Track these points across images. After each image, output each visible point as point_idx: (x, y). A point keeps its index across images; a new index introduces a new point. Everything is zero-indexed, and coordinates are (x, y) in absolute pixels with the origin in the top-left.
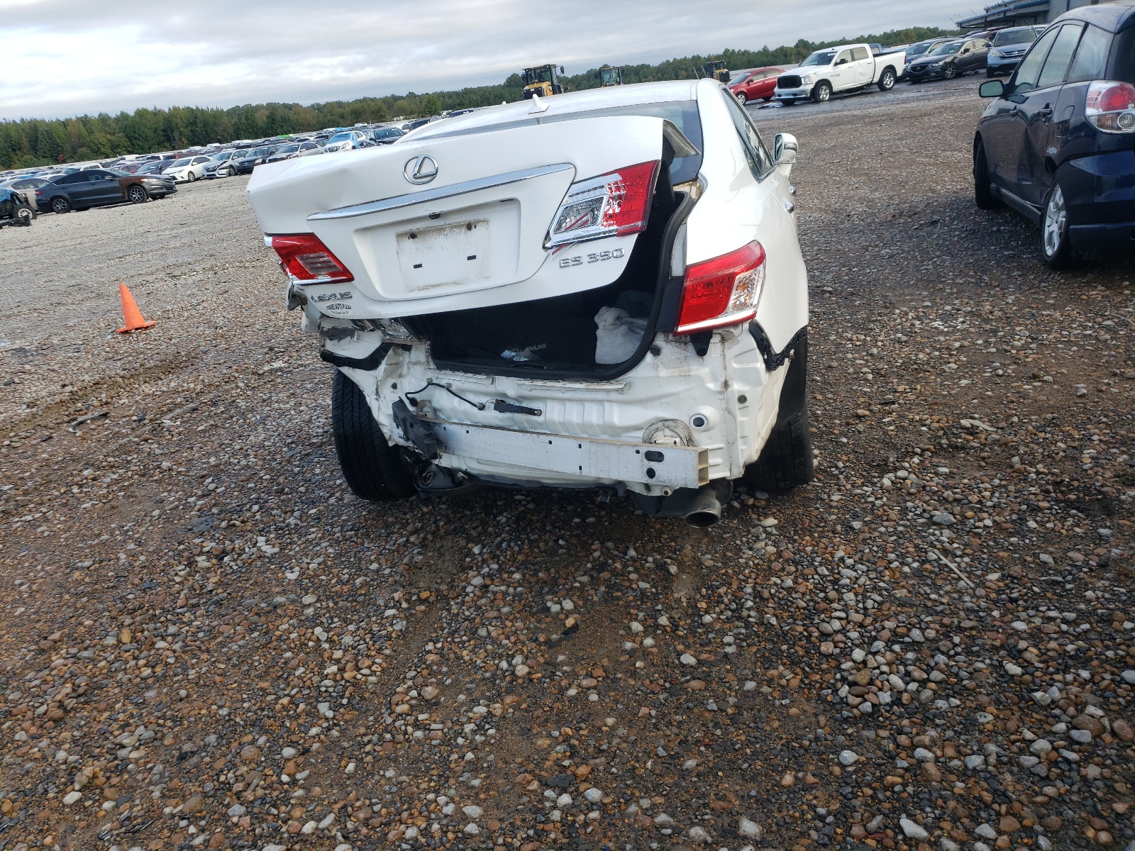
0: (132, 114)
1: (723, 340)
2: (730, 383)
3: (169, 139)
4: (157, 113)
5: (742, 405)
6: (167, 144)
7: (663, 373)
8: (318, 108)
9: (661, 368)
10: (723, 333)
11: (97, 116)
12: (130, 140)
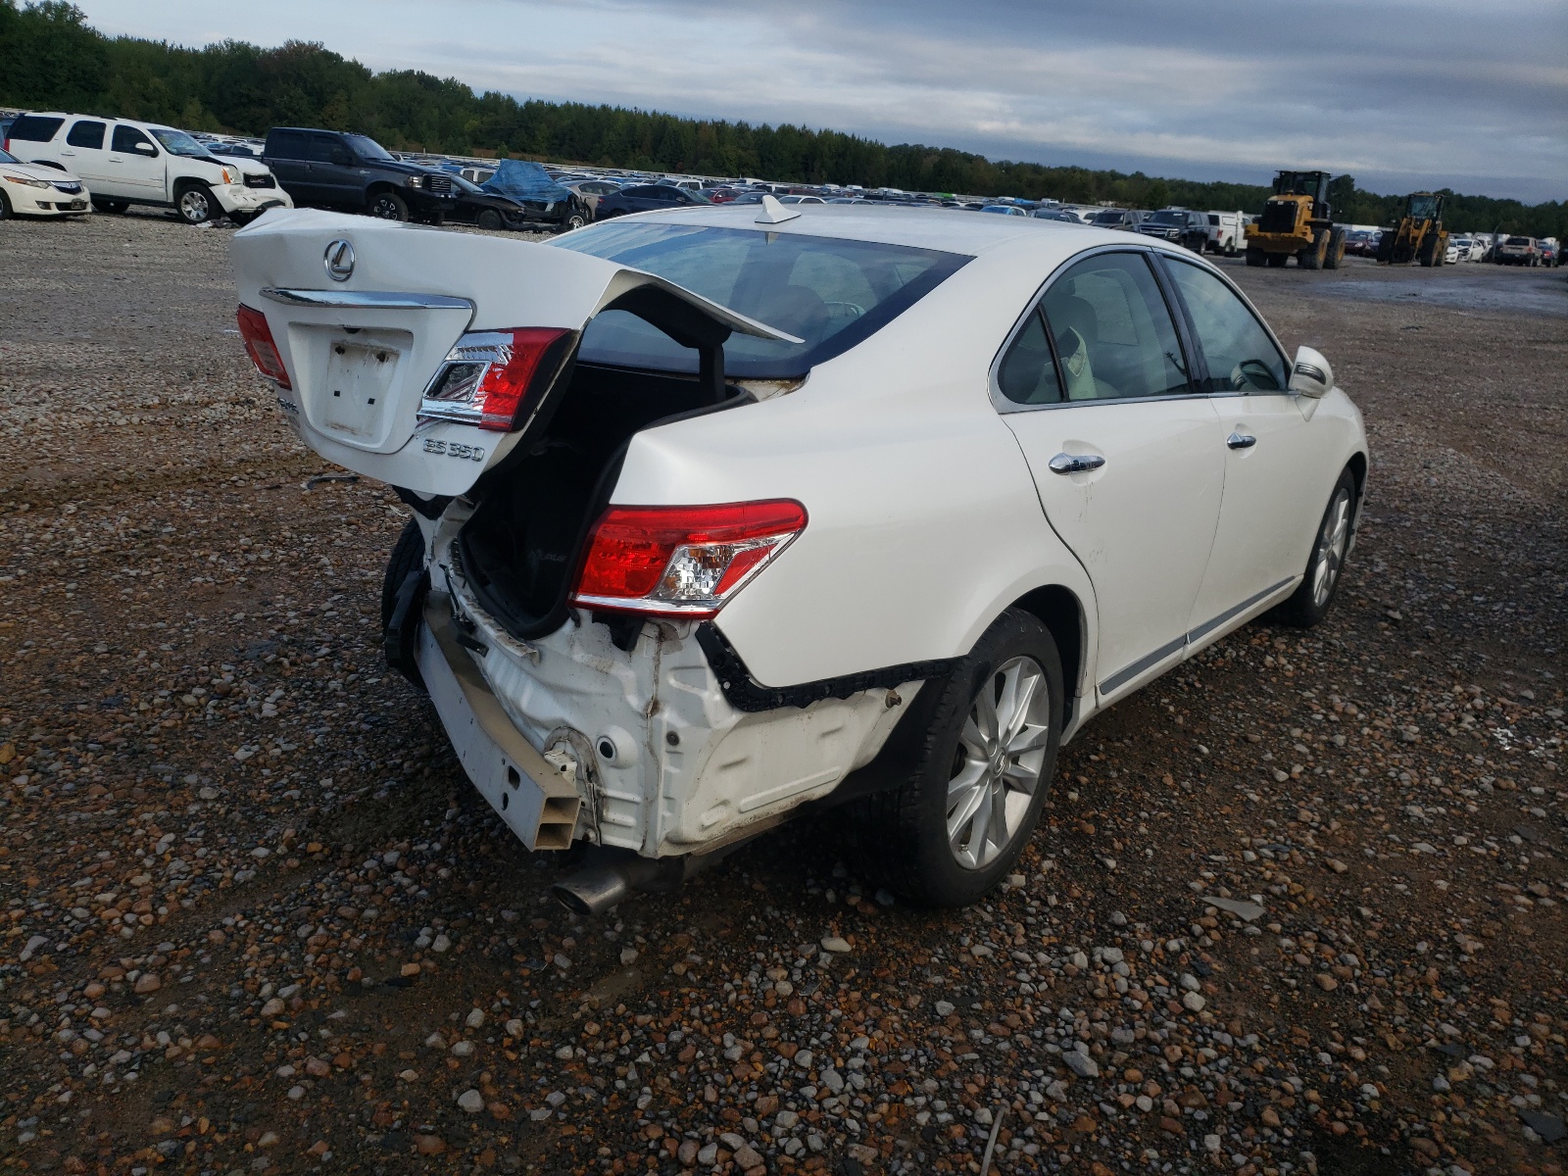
0: (775, 129)
1: (661, 637)
2: (661, 706)
3: (806, 170)
4: (804, 134)
5: (672, 748)
6: (802, 174)
7: (579, 656)
8: (1006, 168)
9: (577, 648)
10: (663, 626)
11: (735, 124)
12: (762, 161)
